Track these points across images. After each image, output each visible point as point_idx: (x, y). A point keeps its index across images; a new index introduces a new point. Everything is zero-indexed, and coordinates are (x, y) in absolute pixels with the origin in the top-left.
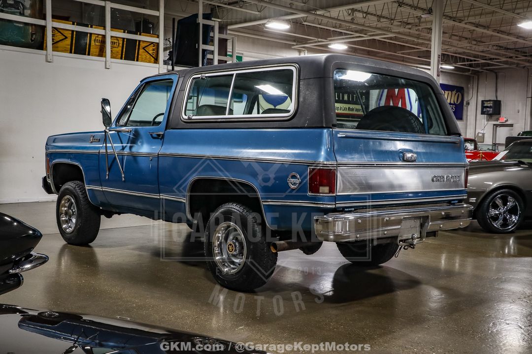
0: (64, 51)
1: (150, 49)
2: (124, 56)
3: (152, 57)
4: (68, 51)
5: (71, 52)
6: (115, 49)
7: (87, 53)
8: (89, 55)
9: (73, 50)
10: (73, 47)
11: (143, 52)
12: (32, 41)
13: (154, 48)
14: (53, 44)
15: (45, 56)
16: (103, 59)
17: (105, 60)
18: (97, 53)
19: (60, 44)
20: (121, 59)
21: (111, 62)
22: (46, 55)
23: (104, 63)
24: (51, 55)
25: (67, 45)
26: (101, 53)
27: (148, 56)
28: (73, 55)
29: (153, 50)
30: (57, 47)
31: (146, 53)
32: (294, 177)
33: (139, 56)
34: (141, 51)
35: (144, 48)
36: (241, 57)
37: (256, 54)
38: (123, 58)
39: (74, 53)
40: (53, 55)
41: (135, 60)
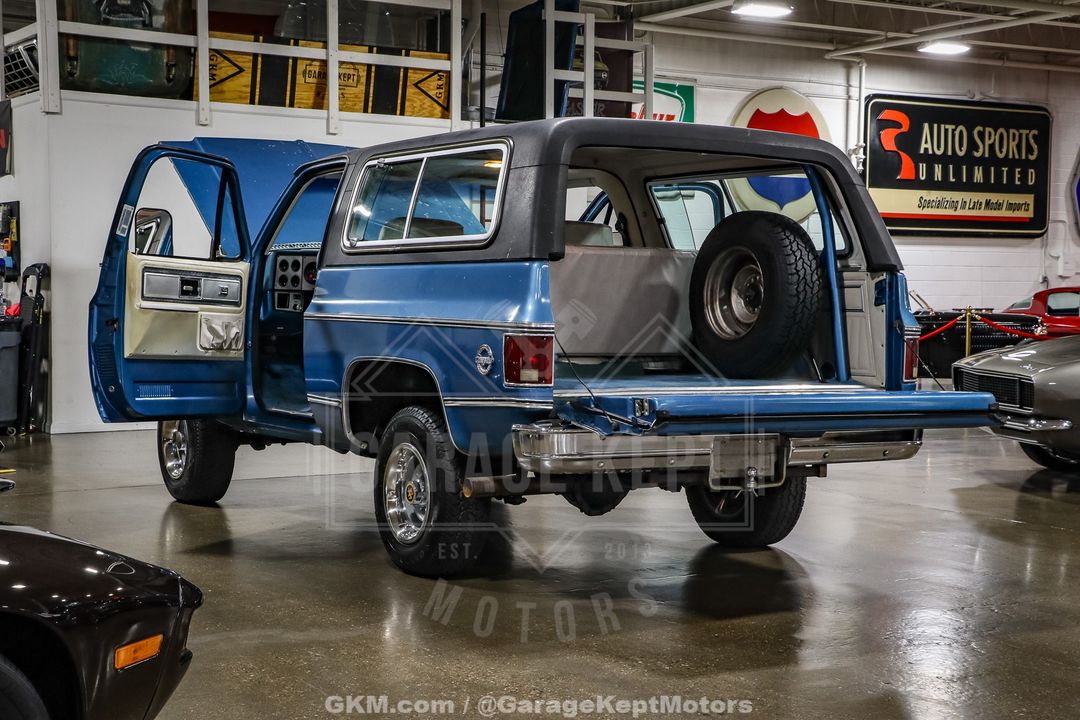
0: (238, 99)
1: (432, 86)
2: (370, 104)
3: (436, 105)
4: (245, 98)
5: (252, 102)
6: (349, 90)
7: (288, 102)
8: (292, 105)
9: (257, 97)
10: (258, 90)
11: (414, 94)
12: (169, 80)
13: (440, 83)
14: (211, 87)
15: (194, 113)
16: (322, 113)
17: (326, 116)
18: (311, 101)
19: (228, 85)
20: (365, 110)
21: (340, 120)
22: (198, 111)
23: (325, 121)
24: (207, 111)
25: (245, 86)
26: (320, 101)
27: (428, 101)
28: (257, 108)
29: (439, 87)
30: (222, 92)
31: (423, 96)
32: (484, 353)
33: (407, 104)
34: (411, 91)
35: (416, 85)
36: (691, 89)
37: (730, 79)
38: (370, 110)
39: (260, 103)
40: (211, 110)
41: (398, 112)
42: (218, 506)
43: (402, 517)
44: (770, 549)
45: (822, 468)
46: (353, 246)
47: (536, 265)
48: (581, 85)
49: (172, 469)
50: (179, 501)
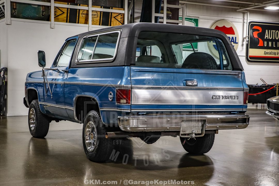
0: (63, 21)
1: (119, 18)
2: (101, 23)
3: (120, 23)
4: (65, 21)
5: (67, 22)
6: (95, 19)
7: (77, 22)
8: (78, 23)
9: (68, 21)
10: (68, 19)
11: (114, 20)
12: (43, 15)
13: (121, 17)
14: (55, 17)
15: (49, 25)
16: (87, 25)
17: (88, 26)
18: (84, 22)
19: (60, 17)
20: (100, 25)
21: (92, 27)
22: (51, 24)
23: (88, 27)
24: (53, 24)
25: (65, 17)
26: (86, 22)
27: (118, 22)
28: (68, 24)
29: (121, 18)
30: (58, 19)
31: (116, 21)
32: (111, 94)
33: (112, 23)
34: (113, 19)
35: (114, 17)
36: (198, 19)
37: (209, 17)
38: (101, 24)
39: (69, 22)
40: (54, 24)
41: (109, 25)
42: (45, 139)
43: (90, 144)
44: (204, 155)
45: (216, 131)
46: (78, 62)
47: (126, 67)
48: (163, 18)
49: (32, 127)
50: (33, 137)
